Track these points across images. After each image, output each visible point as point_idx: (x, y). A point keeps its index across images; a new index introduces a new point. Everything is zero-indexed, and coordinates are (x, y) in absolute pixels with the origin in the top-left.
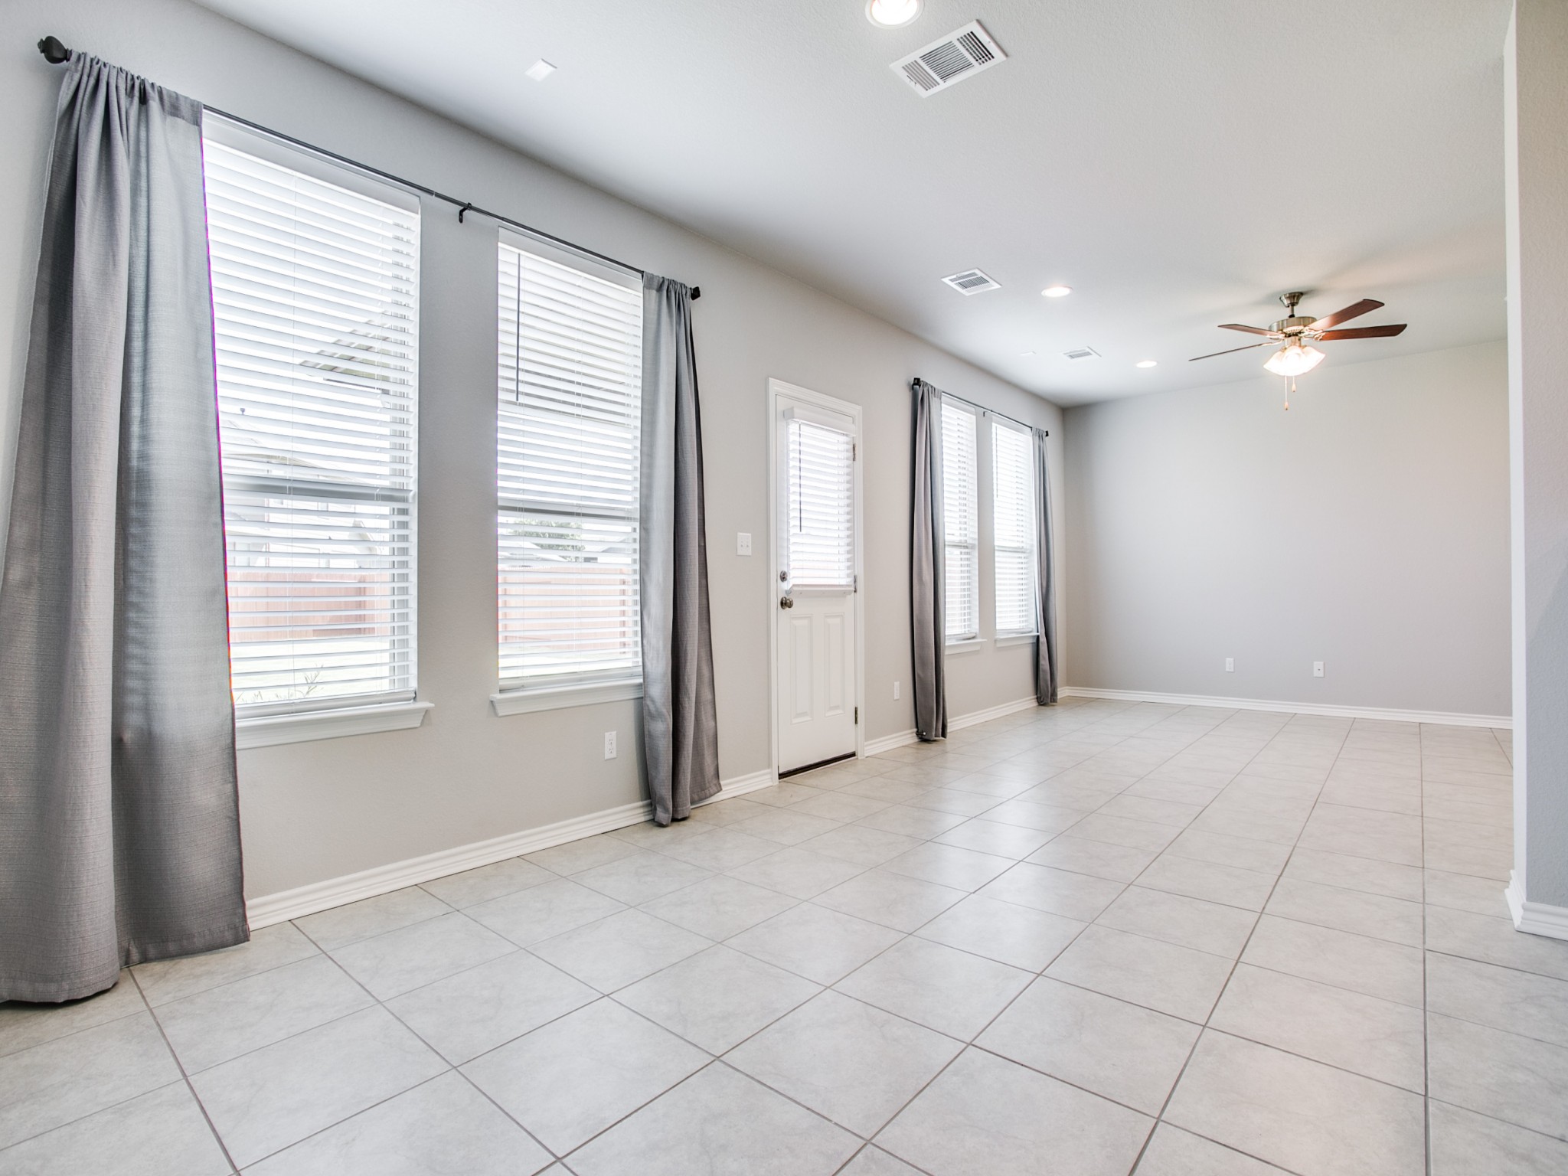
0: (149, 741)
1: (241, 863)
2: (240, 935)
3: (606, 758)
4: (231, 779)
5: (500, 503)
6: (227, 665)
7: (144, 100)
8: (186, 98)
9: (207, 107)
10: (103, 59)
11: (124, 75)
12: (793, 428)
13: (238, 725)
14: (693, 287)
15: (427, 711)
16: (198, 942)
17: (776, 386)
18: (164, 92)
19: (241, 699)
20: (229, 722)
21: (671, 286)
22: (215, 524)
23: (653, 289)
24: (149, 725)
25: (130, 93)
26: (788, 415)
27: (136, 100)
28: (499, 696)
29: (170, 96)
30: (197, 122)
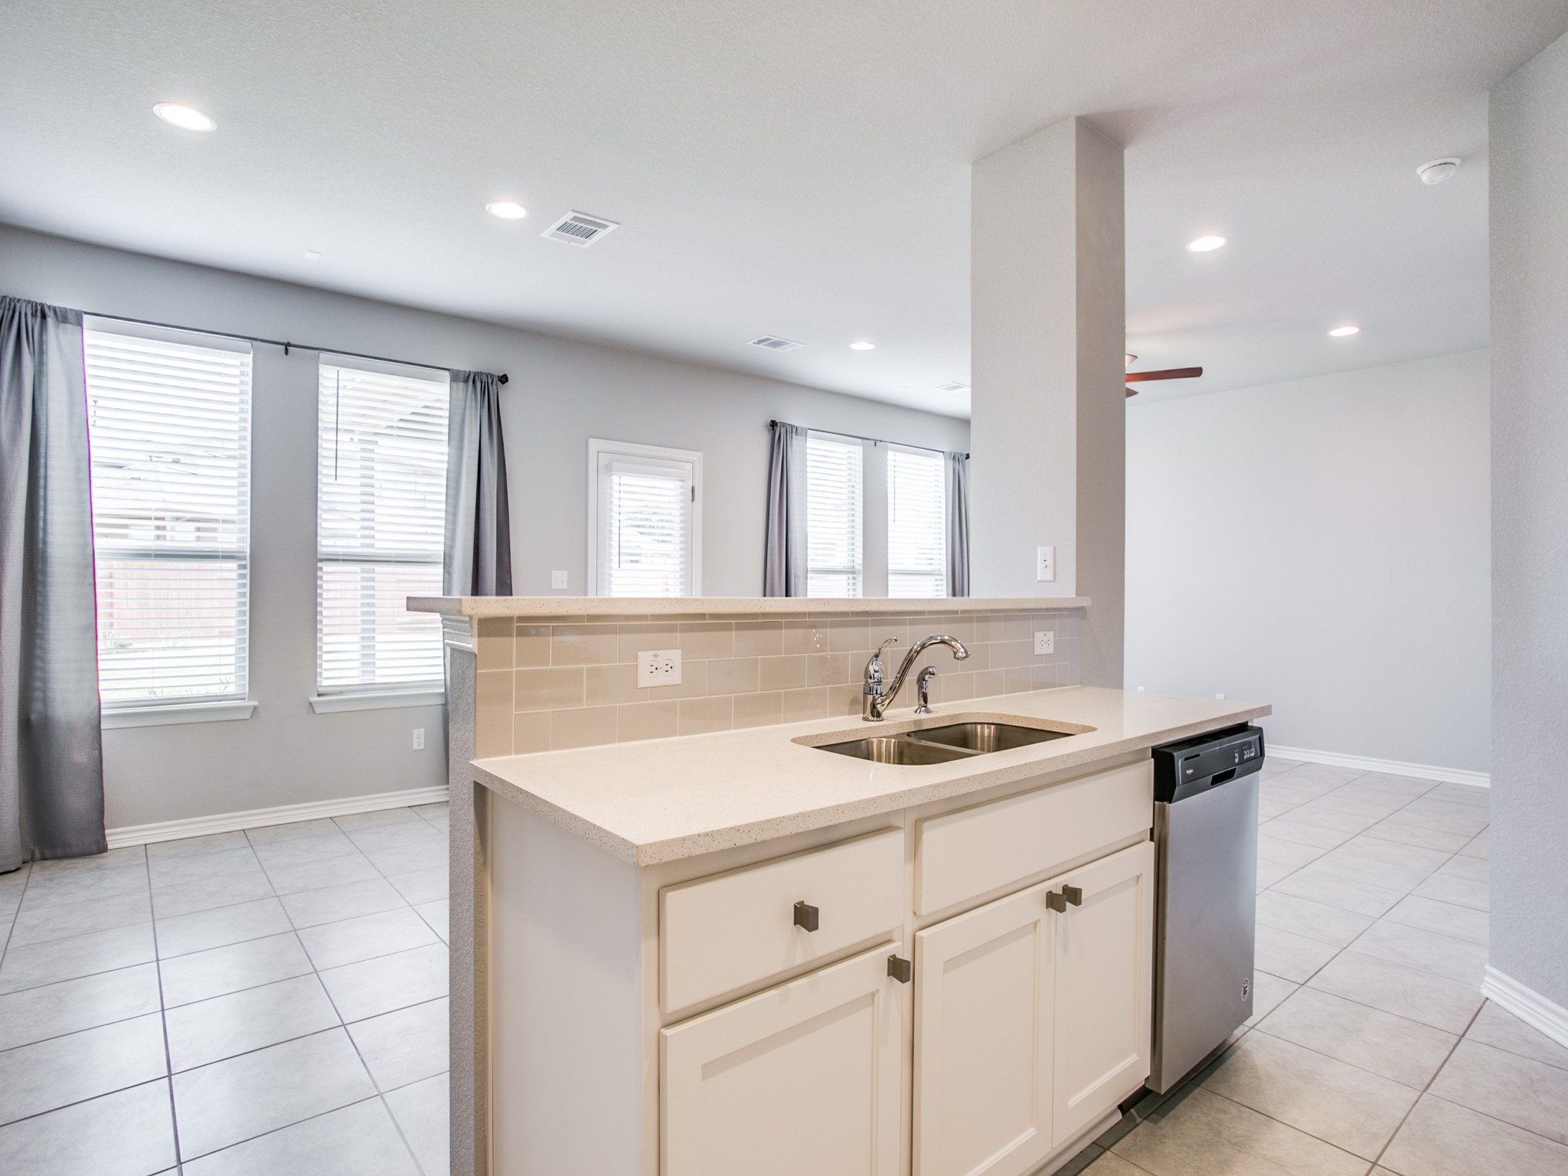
0: (46, 721)
1: (103, 801)
2: (101, 848)
3: (414, 749)
4: (98, 747)
5: (319, 557)
6: (95, 674)
7: (44, 316)
8: (72, 310)
9: (86, 313)
10: (18, 297)
11: (30, 305)
12: (615, 479)
13: (103, 712)
14: (501, 375)
15: (255, 708)
16: (75, 850)
17: (595, 445)
18: (57, 310)
19: (105, 697)
20: (97, 710)
21: (477, 377)
22: (89, 584)
23: (460, 381)
24: (46, 711)
25: (34, 315)
26: (609, 469)
27: (39, 319)
28: (315, 699)
29: (61, 312)
30: (80, 323)
